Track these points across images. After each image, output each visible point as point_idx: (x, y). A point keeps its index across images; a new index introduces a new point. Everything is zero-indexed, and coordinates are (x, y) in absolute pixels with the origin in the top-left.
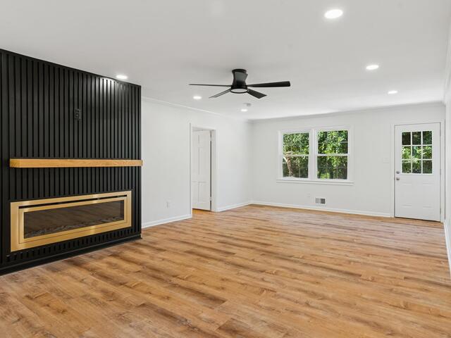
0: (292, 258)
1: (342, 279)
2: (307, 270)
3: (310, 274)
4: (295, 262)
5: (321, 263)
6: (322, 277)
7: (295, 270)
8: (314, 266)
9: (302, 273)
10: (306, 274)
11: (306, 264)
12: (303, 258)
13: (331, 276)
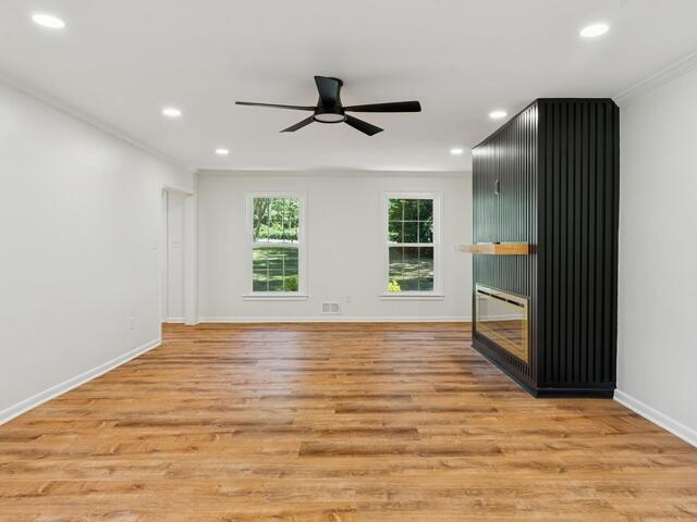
0: (233, 429)
1: (151, 413)
2: (202, 415)
3: (195, 409)
4: (225, 424)
5: (178, 432)
6: (180, 409)
7: (221, 409)
8: (190, 424)
9: (210, 409)
10: (201, 409)
11: (205, 423)
12: (213, 436)
13: (165, 413)
